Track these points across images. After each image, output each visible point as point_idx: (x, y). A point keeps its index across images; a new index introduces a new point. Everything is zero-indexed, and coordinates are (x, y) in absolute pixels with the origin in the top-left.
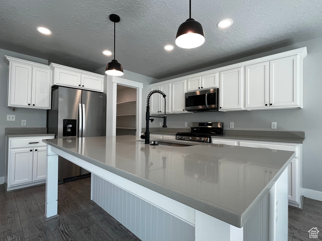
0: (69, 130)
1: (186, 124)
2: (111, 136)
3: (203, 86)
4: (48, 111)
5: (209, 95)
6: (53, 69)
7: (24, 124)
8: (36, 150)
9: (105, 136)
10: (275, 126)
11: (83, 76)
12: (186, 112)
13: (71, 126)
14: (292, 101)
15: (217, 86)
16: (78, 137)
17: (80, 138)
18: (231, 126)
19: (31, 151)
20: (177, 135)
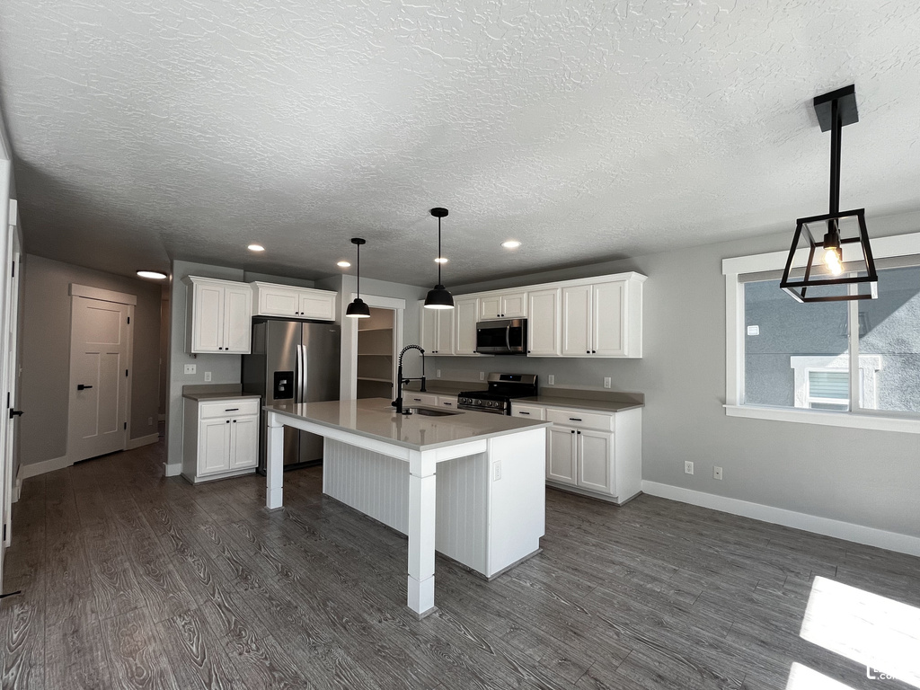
0: (282, 389)
1: (482, 374)
2: (349, 401)
3: (505, 313)
4: (243, 356)
5: (512, 329)
6: (256, 290)
7: (208, 378)
8: (235, 421)
9: (339, 399)
10: (608, 383)
11: (302, 296)
12: (479, 355)
13: (285, 382)
14: (618, 348)
15: (524, 315)
16: (296, 402)
17: (299, 405)
18: (551, 381)
19: (228, 422)
20: (459, 396)
